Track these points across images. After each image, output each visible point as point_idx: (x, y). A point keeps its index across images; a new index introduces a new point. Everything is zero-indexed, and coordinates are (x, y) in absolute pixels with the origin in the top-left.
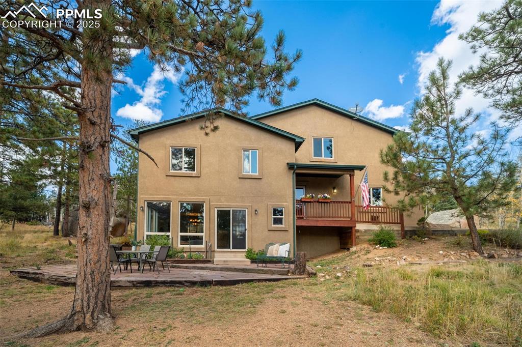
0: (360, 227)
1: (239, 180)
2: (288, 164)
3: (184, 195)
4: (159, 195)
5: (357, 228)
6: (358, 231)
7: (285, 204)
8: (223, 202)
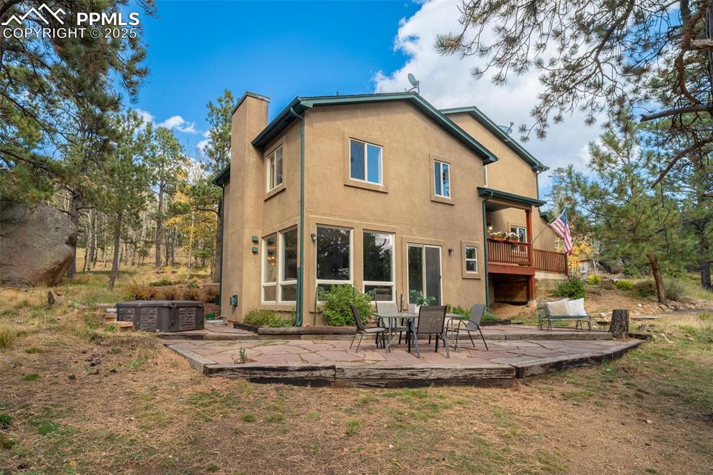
0: (539, 276)
1: (430, 203)
2: (478, 188)
3: (368, 220)
4: (334, 216)
5: (535, 277)
6: (536, 281)
7: (477, 242)
8: (414, 236)
